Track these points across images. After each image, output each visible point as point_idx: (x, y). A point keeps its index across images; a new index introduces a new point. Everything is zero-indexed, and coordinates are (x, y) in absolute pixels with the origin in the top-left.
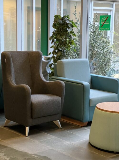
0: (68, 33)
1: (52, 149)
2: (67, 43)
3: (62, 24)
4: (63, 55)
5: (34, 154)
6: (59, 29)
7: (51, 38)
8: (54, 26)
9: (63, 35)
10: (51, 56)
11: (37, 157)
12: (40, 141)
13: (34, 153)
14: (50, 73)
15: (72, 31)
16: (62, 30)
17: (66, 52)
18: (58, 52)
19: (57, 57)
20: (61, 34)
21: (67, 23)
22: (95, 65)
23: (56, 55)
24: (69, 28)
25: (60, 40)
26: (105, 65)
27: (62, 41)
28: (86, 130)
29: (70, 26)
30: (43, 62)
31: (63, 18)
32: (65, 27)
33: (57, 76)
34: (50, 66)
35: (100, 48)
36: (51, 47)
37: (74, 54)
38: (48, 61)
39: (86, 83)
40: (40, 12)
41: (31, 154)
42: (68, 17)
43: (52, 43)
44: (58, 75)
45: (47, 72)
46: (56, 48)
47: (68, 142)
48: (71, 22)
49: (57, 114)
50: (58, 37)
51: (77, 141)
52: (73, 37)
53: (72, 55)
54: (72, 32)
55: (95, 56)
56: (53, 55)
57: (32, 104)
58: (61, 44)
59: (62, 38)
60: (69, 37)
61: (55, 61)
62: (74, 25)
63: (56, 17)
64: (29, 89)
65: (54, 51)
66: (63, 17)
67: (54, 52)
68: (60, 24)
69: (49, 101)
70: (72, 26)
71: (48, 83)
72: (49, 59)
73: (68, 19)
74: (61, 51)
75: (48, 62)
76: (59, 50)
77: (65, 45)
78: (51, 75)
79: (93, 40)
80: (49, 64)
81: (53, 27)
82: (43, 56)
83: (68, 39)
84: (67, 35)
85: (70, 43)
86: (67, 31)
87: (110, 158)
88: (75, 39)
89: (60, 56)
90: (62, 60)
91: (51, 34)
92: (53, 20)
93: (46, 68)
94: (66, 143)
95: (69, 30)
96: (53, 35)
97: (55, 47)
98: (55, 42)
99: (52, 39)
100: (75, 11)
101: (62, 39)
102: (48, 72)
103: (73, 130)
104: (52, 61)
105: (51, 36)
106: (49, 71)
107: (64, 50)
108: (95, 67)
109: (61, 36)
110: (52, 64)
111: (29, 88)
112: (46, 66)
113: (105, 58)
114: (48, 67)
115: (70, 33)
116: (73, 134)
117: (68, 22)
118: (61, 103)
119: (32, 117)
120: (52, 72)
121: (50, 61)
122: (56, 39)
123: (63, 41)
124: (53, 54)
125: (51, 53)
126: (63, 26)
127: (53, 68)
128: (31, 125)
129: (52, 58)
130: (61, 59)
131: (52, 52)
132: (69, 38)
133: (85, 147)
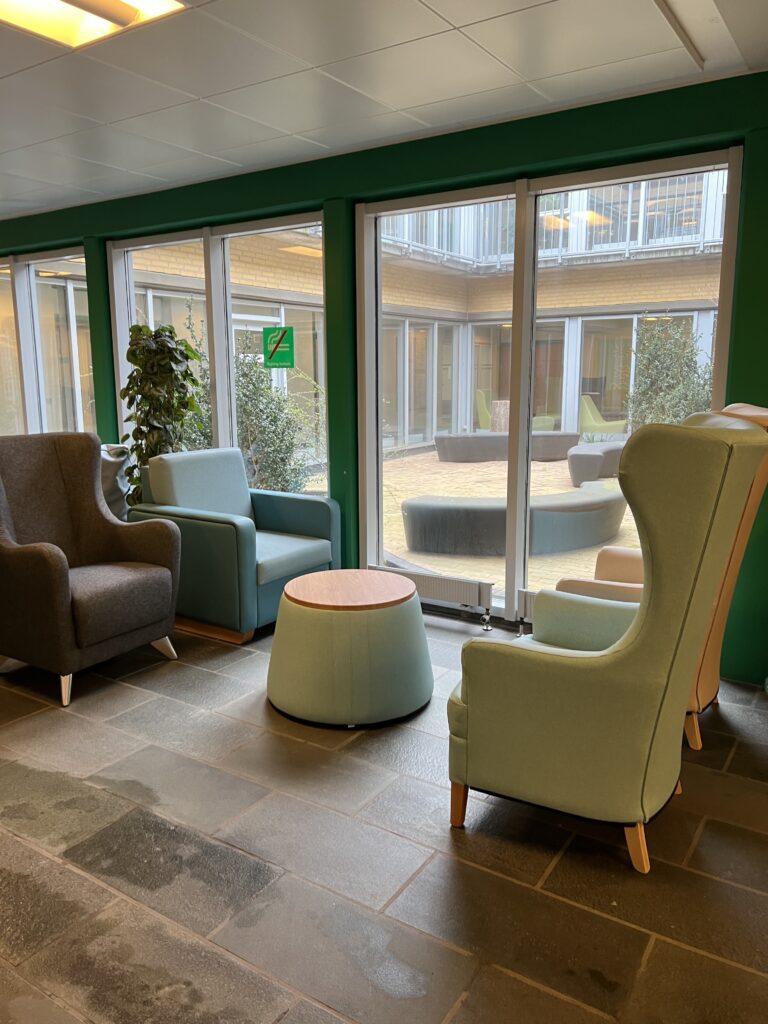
0: (176, 378)
1: (151, 747)
2: (176, 405)
3: (156, 352)
4: (165, 441)
5: (90, 778)
6: (149, 365)
7: (125, 393)
8: (132, 356)
9: (161, 384)
10: (129, 444)
11: (104, 787)
12: (112, 717)
13: (93, 770)
14: (130, 492)
15: (186, 372)
16: (155, 370)
17: (173, 432)
18: (149, 432)
19: (147, 446)
20: (155, 379)
21: (169, 348)
22: (257, 462)
23: (144, 442)
24: (177, 362)
25: (152, 399)
26: (283, 460)
27: (158, 400)
28: (253, 655)
29: (180, 358)
30: (106, 462)
31: (158, 334)
32: (164, 359)
33: (154, 503)
34: (130, 472)
35: (268, 417)
36: (128, 420)
37: (194, 436)
38: (122, 459)
39: (244, 521)
40: (89, 331)
41: (81, 779)
42: (171, 333)
43: (129, 408)
44: (155, 497)
45: (120, 490)
46: (143, 420)
47: (203, 711)
48: (181, 344)
49: (161, 621)
50: (147, 388)
51: (229, 701)
52: (191, 388)
53: (189, 439)
54: (187, 375)
55: (255, 439)
56: (135, 442)
57: (74, 604)
58: (156, 410)
59: (159, 391)
60: (181, 390)
61: (144, 459)
62: (190, 354)
63: (137, 331)
64: (60, 557)
65: (136, 429)
66: (157, 332)
67: (138, 434)
68: (150, 351)
69: (132, 586)
70: (187, 358)
71: (126, 527)
72: (122, 453)
73: (172, 338)
74: (159, 429)
75: (123, 462)
76: (152, 428)
77: (169, 412)
78: (133, 499)
79: (245, 395)
80: (125, 468)
81: (129, 359)
82: (103, 447)
83: (176, 395)
84: (172, 382)
85: (185, 404)
86: (172, 370)
87: (340, 750)
88: (197, 394)
89: (157, 443)
90: (164, 456)
91: (123, 382)
92: (129, 340)
93: (116, 481)
94: (196, 715)
95: (178, 369)
96: (130, 383)
97: (138, 419)
98: (138, 405)
99: (128, 394)
100: (189, 318)
101: (157, 394)
102: (125, 490)
103: (215, 662)
104: (133, 460)
105: (125, 386)
106: (127, 487)
107: (168, 426)
108: (256, 467)
109: (155, 385)
110: (135, 467)
111: (62, 553)
112: (116, 474)
113: (281, 441)
114: (122, 477)
115: (180, 377)
116: (215, 675)
117: (172, 345)
118: (170, 584)
119: (78, 645)
120: (135, 490)
121: (128, 458)
122: (140, 396)
123: (162, 400)
124: (136, 439)
125: (127, 436)
126: (159, 357)
127: (139, 479)
128: (77, 669)
129: (132, 450)
130: (161, 452)
131: (131, 434)
132: (179, 392)
133: (259, 718)
